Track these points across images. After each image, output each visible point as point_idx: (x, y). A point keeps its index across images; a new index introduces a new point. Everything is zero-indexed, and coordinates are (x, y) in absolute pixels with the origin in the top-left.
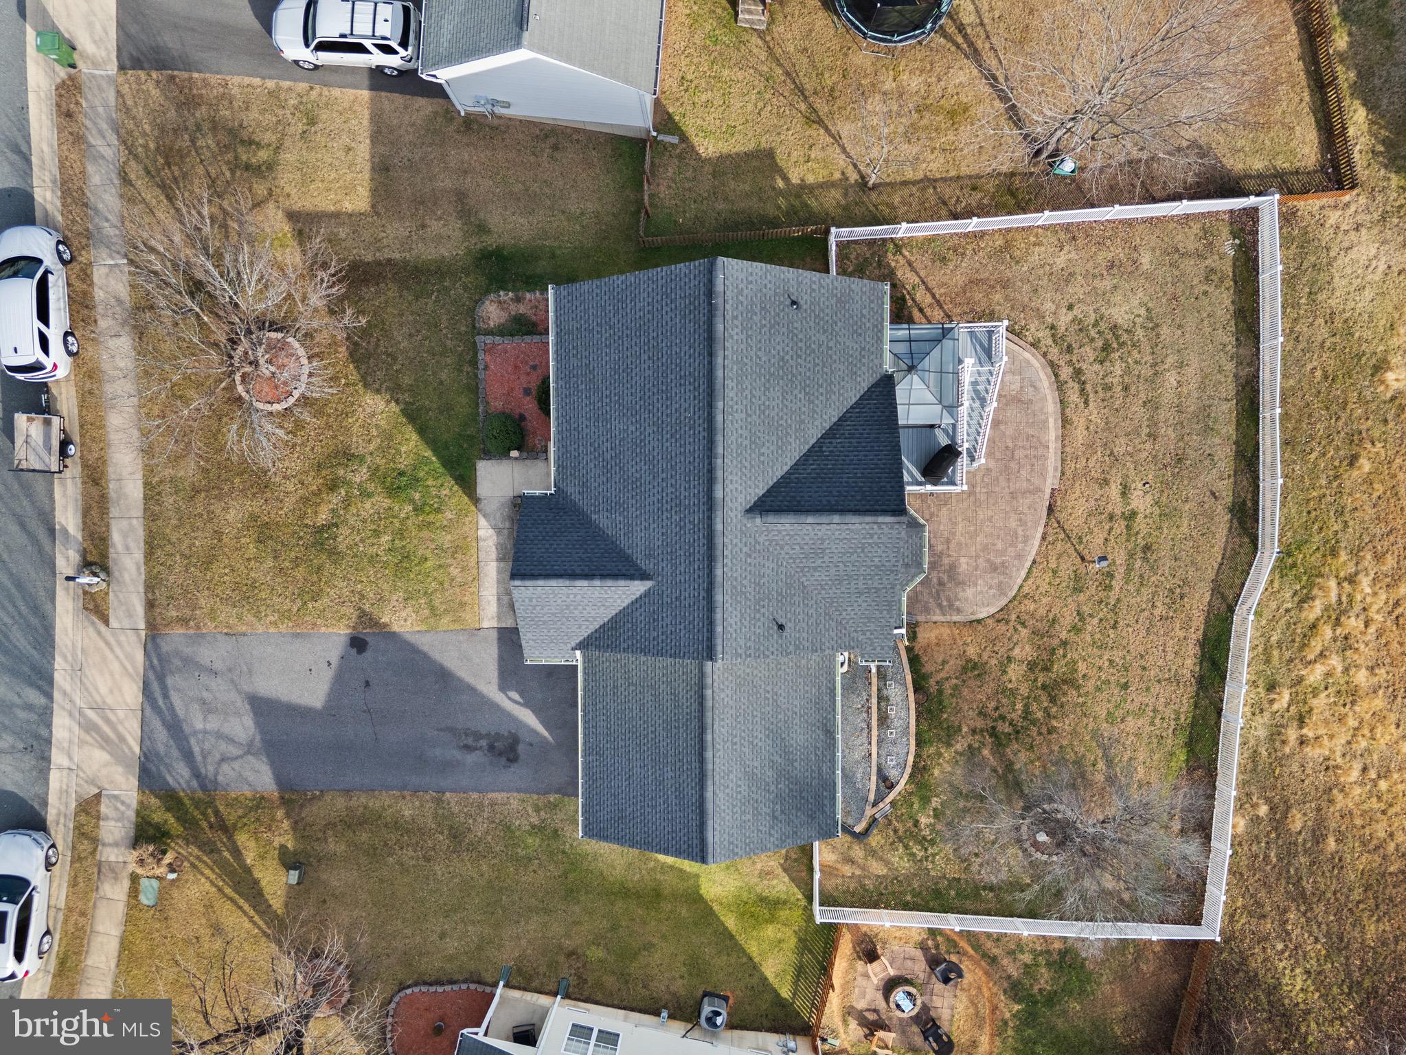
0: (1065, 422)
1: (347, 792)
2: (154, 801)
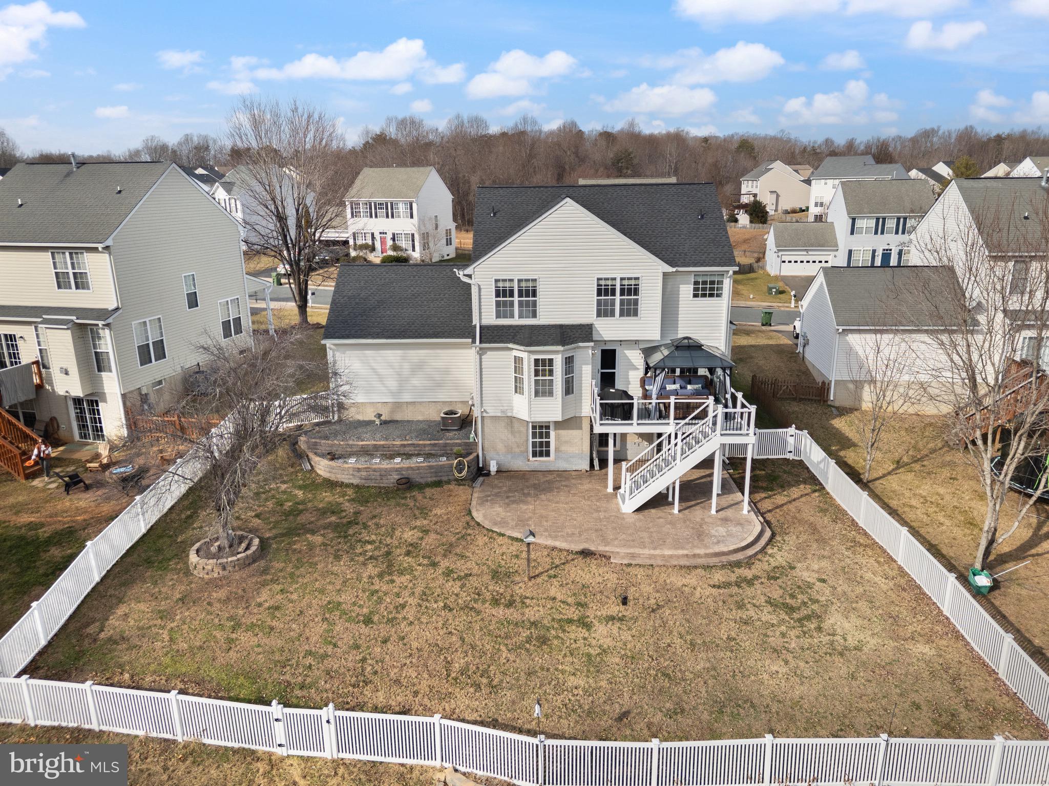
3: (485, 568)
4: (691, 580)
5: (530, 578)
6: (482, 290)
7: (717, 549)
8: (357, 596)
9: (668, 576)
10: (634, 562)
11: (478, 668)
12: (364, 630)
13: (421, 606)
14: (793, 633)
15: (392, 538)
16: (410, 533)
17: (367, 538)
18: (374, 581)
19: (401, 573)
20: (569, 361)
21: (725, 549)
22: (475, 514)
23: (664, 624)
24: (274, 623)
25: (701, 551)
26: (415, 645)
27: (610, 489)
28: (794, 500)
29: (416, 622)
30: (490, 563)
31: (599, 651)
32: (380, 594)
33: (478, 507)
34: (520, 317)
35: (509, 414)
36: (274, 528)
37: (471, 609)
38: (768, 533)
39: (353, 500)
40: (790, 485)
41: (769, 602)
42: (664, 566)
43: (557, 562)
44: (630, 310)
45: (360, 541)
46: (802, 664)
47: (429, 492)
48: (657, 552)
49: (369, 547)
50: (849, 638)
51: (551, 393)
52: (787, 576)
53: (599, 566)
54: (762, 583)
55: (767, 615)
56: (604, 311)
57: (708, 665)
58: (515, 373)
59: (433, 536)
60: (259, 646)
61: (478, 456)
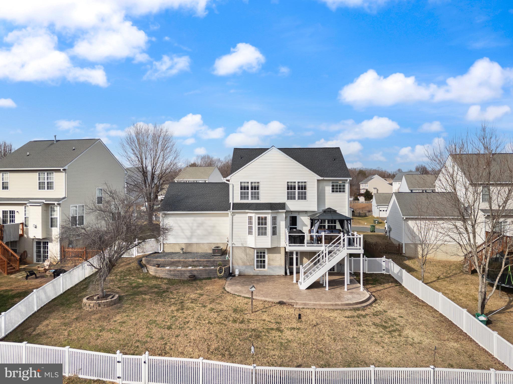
3: (230, 308)
4: (334, 314)
5: (253, 312)
6: (234, 187)
7: (347, 302)
8: (165, 318)
9: (323, 312)
10: (305, 307)
11: (224, 348)
12: (167, 332)
13: (197, 322)
14: (386, 336)
15: (184, 297)
16: (194, 295)
17: (172, 297)
18: (174, 312)
19: (188, 309)
20: (274, 219)
21: (351, 302)
22: (226, 289)
23: (320, 331)
24: (122, 328)
25: (340, 303)
26: (192, 338)
27: (295, 281)
28: (387, 288)
29: (194, 329)
30: (233, 306)
31: (286, 341)
32: (177, 317)
33: (228, 287)
34: (252, 199)
35: (245, 246)
36: (127, 292)
37: (222, 324)
38: (373, 299)
39: (167, 284)
40: (384, 283)
41: (374, 324)
42: (321, 309)
43: (267, 306)
44: (303, 197)
45: (168, 298)
46: (391, 348)
47: (204, 281)
48: (317, 303)
49: (173, 300)
50: (415, 339)
51: (265, 234)
52: (383, 315)
53: (287, 308)
54: (370, 317)
55: (373, 329)
56: (291, 197)
57: (342, 347)
58: (249, 225)
59: (205, 297)
60: (112, 338)
61: (229, 267)
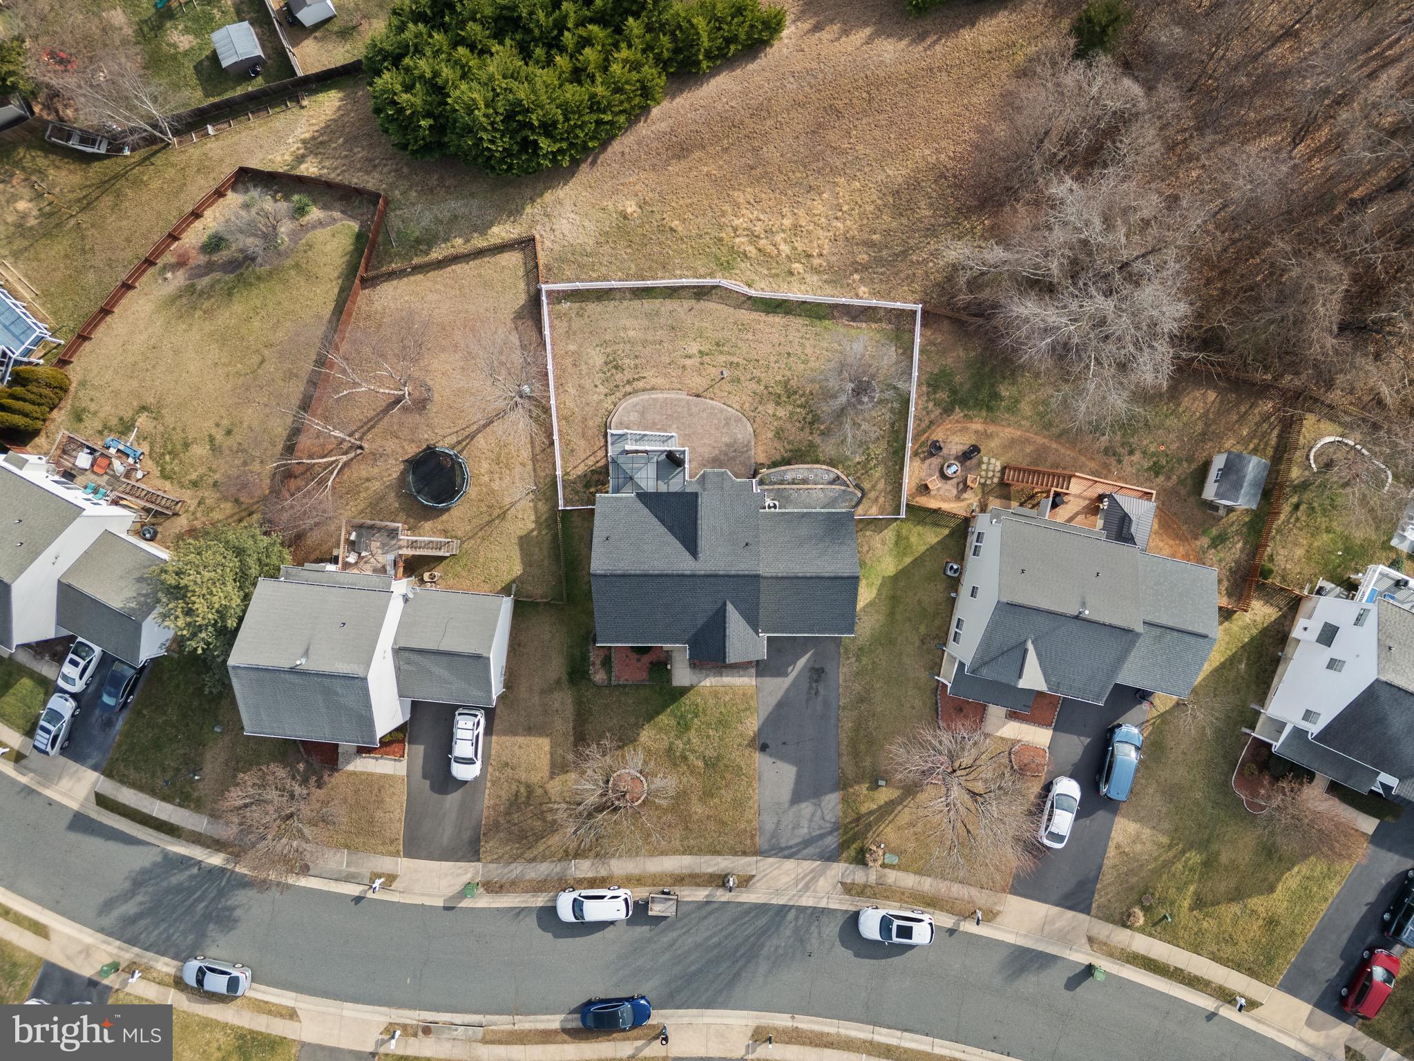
0: (653, 389)
1: (840, 755)
2: (844, 855)
4: (654, 381)
22: (752, 431)
53: (693, 388)
